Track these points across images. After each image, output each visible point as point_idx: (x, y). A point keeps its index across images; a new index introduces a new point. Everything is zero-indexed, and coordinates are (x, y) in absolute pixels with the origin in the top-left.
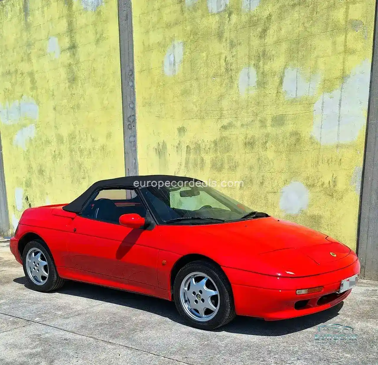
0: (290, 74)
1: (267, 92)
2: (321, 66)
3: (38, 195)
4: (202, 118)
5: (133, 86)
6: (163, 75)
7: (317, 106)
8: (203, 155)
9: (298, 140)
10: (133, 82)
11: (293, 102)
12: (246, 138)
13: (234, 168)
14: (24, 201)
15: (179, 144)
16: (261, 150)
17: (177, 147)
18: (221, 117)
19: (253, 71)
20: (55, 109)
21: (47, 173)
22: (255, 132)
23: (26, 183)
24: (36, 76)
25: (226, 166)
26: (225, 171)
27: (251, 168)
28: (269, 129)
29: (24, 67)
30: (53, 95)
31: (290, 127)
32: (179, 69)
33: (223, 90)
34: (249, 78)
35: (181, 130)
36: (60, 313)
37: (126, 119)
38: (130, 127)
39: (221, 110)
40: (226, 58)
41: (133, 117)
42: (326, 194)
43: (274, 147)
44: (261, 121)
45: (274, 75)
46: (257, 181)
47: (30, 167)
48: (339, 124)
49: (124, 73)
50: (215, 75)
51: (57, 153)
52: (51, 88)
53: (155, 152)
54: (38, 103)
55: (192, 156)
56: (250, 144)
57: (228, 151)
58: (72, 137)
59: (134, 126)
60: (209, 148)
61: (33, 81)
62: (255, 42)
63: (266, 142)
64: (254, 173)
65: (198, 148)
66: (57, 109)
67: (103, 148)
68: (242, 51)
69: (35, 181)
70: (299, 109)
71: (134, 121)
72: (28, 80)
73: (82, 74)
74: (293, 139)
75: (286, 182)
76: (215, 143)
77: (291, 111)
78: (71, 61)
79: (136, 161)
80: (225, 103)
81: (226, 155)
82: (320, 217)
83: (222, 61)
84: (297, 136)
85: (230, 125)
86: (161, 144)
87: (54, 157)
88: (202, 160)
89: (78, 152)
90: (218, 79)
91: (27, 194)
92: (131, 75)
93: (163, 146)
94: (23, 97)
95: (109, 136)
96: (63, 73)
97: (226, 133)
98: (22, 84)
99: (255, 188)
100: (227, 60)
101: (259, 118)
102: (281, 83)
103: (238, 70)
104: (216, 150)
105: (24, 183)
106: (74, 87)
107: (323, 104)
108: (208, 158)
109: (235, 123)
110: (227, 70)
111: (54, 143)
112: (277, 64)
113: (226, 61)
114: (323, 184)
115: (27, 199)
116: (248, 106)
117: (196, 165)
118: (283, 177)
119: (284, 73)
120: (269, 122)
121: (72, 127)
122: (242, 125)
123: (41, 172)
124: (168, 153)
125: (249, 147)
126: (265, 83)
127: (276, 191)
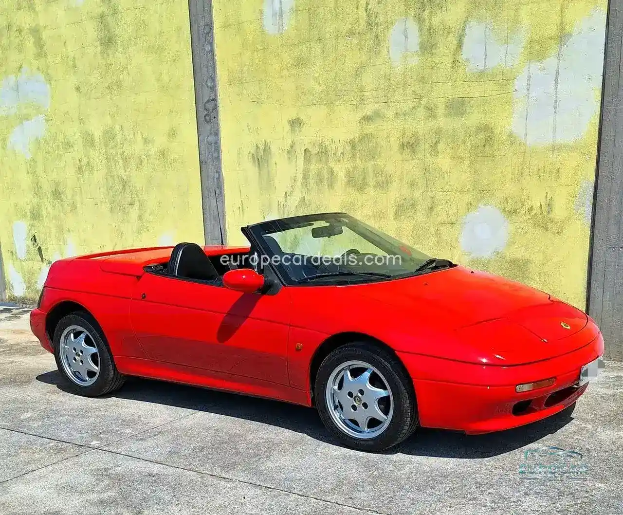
0: (475, 31)
1: (437, 61)
2: (525, 19)
3: (53, 230)
4: (330, 104)
5: (212, 51)
6: (262, 32)
7: (520, 83)
8: (332, 164)
9: (490, 140)
10: (211, 44)
11: (481, 76)
12: (403, 136)
13: (384, 184)
14: (30, 243)
15: (292, 147)
16: (428, 155)
17: (289, 152)
18: (362, 101)
19: (412, 26)
20: (78, 89)
21: (68, 195)
22: (420, 126)
23: (32, 213)
24: (45, 35)
25: (372, 183)
26: (370, 189)
27: (412, 185)
28: (442, 122)
29: (25, 20)
30: (75, 66)
31: (474, 118)
32: (289, 22)
33: (364, 58)
34: (406, 37)
35: (295, 123)
36: (128, 431)
37: (201, 106)
38: (208, 118)
39: (362, 90)
40: (367, 5)
41: (213, 103)
42: (536, 224)
43: (449, 151)
44: (428, 108)
45: (449, 33)
46: (422, 207)
47: (37, 186)
48: (555, 112)
49: (195, 27)
50: (351, 33)
51: (84, 162)
52: (71, 54)
53: (251, 161)
54: (49, 79)
55: (314, 167)
57: (374, 158)
58: (109, 135)
59: (214, 118)
60: (342, 153)
61: (39, 44)
63: (437, 142)
64: (417, 194)
65: (324, 152)
66: (82, 89)
67: (163, 154)
69: (48, 208)
70: (490, 88)
71: (215, 108)
72: (30, 43)
73: (123, 30)
74: (482, 136)
75: (470, 207)
76: (353, 144)
77: (476, 91)
78: (104, 9)
79: (219, 175)
80: (368, 79)
81: (370, 165)
82: (527, 262)
83: (362, 10)
84: (487, 131)
85: (377, 115)
86: (262, 147)
87: (80, 170)
88: (331, 172)
89: (121, 162)
90: (355, 40)
91: (33, 232)
92: (208, 33)
93: (265, 150)
94: (22, 70)
95: (172, 134)
96: (91, 30)
97: (370, 128)
98: (20, 49)
99: (420, 216)
100: (369, 7)
101: (423, 103)
102: (460, 45)
103: (389, 24)
104: (354, 156)
105: (28, 214)
106: (110, 52)
107: (529, 80)
108: (341, 169)
109: (384, 111)
110: (369, 24)
111: (79, 146)
113: (368, 10)
114: (531, 209)
115: (35, 240)
116: (405, 83)
117: (320, 181)
118: (468, 197)
119: (464, 29)
120: (441, 110)
121: (108, 120)
122: (397, 115)
123: (57, 194)
124: (273, 161)
125: (409, 150)
126: (433, 46)
127: (454, 220)
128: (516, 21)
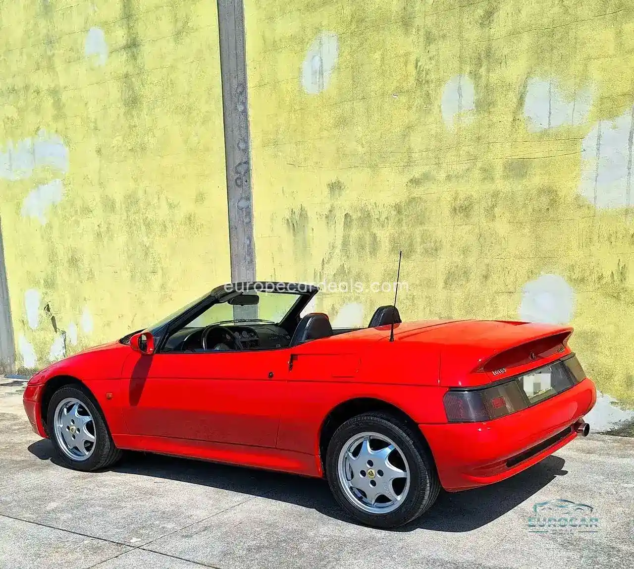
0: (538, 88)
1: (495, 120)
2: (596, 74)
3: (68, 301)
4: (374, 167)
5: (245, 112)
6: (300, 91)
7: (590, 143)
8: (375, 229)
9: (553, 203)
10: (244, 104)
11: (544, 135)
12: (455, 199)
13: (433, 251)
14: (43, 312)
15: (330, 211)
16: (483, 220)
17: (327, 217)
18: (409, 163)
19: (468, 84)
20: (99, 151)
21: (85, 264)
22: (473, 188)
23: (46, 281)
24: (64, 97)
25: (419, 249)
26: (417, 256)
27: (465, 251)
28: (501, 185)
29: (42, 81)
30: (96, 129)
31: (537, 180)
32: (330, 80)
33: (413, 116)
34: (460, 95)
35: (335, 187)
37: (232, 168)
38: (239, 181)
39: (410, 150)
40: (417, 61)
41: (245, 166)
42: (607, 295)
43: (507, 214)
44: (484, 170)
45: (508, 90)
46: (476, 274)
47: (52, 253)
48: (629, 173)
49: (227, 87)
50: (399, 91)
51: (103, 229)
52: (92, 117)
53: (285, 225)
54: (68, 143)
55: (354, 233)
56: (463, 210)
57: (422, 223)
58: (131, 200)
59: (246, 181)
60: (387, 218)
61: (58, 105)
62: (473, 34)
63: (493, 206)
64: (471, 261)
65: (366, 218)
66: (103, 151)
67: (190, 219)
68: (446, 49)
69: (63, 276)
70: (555, 147)
71: (248, 171)
72: (48, 103)
73: (148, 92)
74: (545, 200)
75: (531, 275)
76: (398, 209)
77: (538, 152)
78: (130, 69)
79: (250, 242)
80: (417, 141)
81: (418, 231)
82: (597, 335)
83: (411, 68)
84: (550, 193)
85: (426, 177)
86: (297, 211)
87: (99, 235)
88: (374, 237)
89: (143, 228)
90: (403, 99)
91: (47, 300)
92: (241, 93)
93: (301, 215)
94: (39, 132)
95: (200, 198)
96: (114, 90)
97: (418, 192)
98: (38, 110)
99: (474, 285)
100: (419, 64)
101: (479, 165)
102: (521, 103)
103: (440, 82)
104: (400, 221)
105: (42, 282)
106: (134, 113)
107: (599, 139)
108: (383, 235)
109: (434, 173)
110: (419, 82)
111: (98, 211)
112: (514, 71)
113: (418, 67)
114: (600, 278)
115: (48, 310)
116: (459, 143)
117: (362, 246)
118: (526, 265)
119: (525, 86)
120: (499, 171)
121: (132, 185)
122: (449, 178)
123: (74, 262)
124: (310, 226)
125: (462, 214)
126: (492, 104)
127: (512, 290)
128: (584, 78)
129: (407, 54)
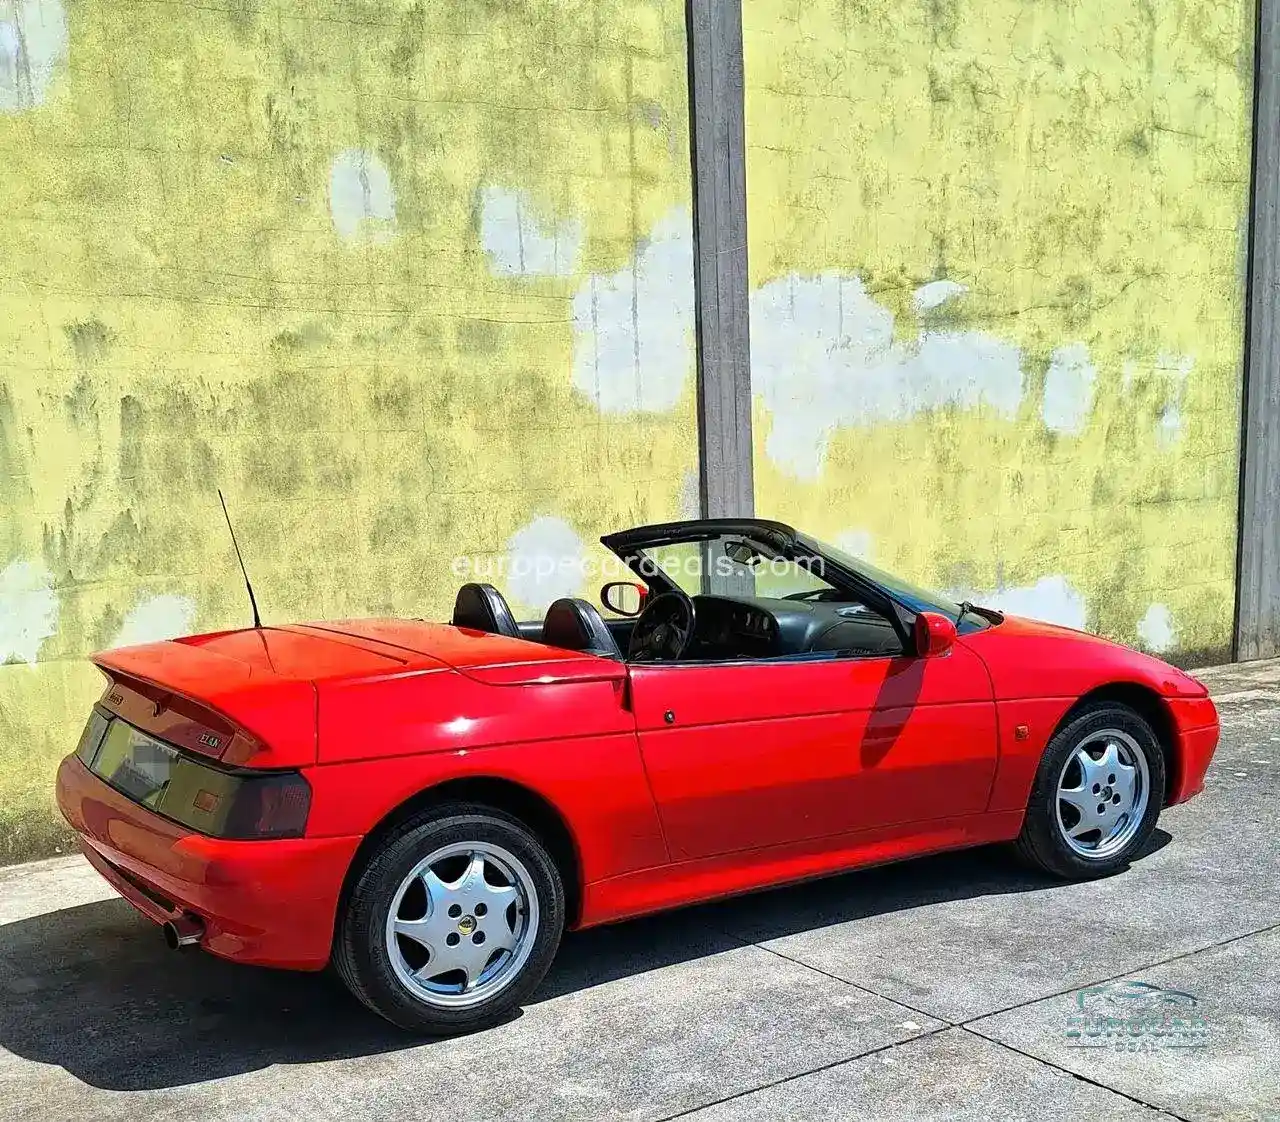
0: (499, 205)
1: (433, 246)
2: (581, 201)
4: (189, 300)
7: (580, 306)
8: (205, 433)
9: (541, 398)
11: (515, 286)
12: (376, 382)
13: (342, 479)
15: (80, 389)
16: (431, 422)
17: (70, 403)
18: (272, 303)
19: (377, 167)
22: (406, 363)
25: (312, 474)
26: (309, 492)
27: (405, 480)
28: (453, 361)
31: (513, 360)
32: (52, 90)
33: (271, 212)
34: (366, 187)
35: (87, 335)
39: (270, 278)
40: (270, 101)
43: (471, 416)
44: (423, 332)
45: (452, 197)
46: (428, 523)
48: (637, 361)
50: (232, 153)
55: (153, 439)
56: (393, 402)
57: (313, 425)
60: (232, 411)
62: (378, 78)
63: (447, 400)
64: (417, 498)
65: (180, 407)
68: (331, 94)
70: (531, 309)
74: (528, 393)
75: (519, 519)
76: (257, 392)
81: (304, 438)
83: (257, 110)
84: (532, 380)
85: (313, 334)
88: (206, 453)
90: (246, 170)
97: (299, 361)
99: (425, 543)
100: (275, 107)
101: (415, 320)
102: (475, 222)
103: (323, 154)
104: (262, 419)
107: (594, 304)
108: (229, 448)
109: (329, 328)
110: (279, 144)
112: (460, 163)
113: (274, 113)
117: (174, 471)
118: (511, 504)
119: (478, 197)
120: (449, 338)
122: (359, 339)
125: (392, 412)
126: (423, 215)
127: (492, 545)
128: (567, 203)
129: (246, 83)
